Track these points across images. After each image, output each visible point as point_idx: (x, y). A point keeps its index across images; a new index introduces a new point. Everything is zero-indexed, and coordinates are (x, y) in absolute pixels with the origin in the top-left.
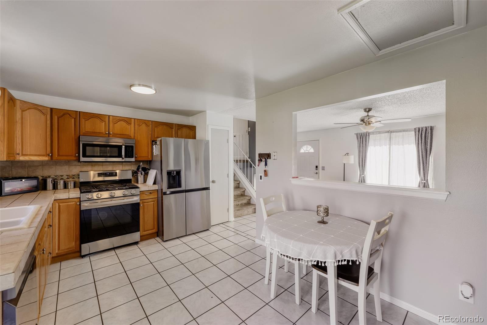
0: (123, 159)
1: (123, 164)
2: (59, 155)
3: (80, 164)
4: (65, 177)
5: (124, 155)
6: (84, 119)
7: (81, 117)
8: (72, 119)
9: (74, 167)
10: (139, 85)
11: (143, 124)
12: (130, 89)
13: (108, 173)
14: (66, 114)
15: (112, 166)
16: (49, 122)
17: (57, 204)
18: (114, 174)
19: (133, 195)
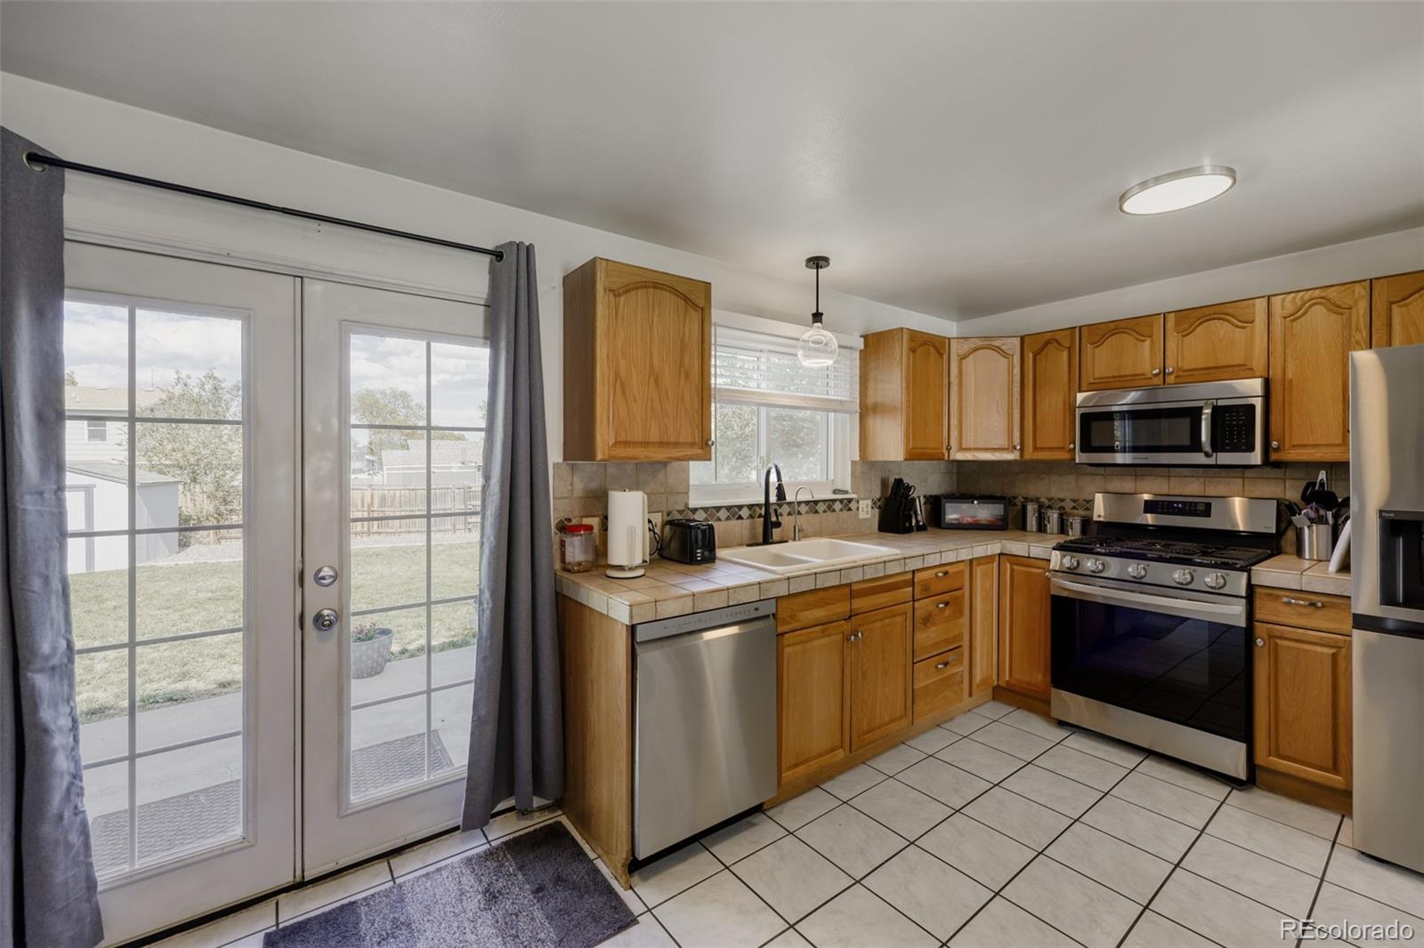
0: (1207, 455)
1: (1246, 475)
2: (1036, 448)
3: (1102, 472)
4: (1068, 505)
5: (1209, 442)
6: (1091, 344)
7: (1084, 340)
8: (1063, 351)
9: (1088, 478)
10: (1144, 185)
11: (1318, 307)
12: (1121, 209)
13: (1178, 503)
14: (1050, 343)
15: (1202, 480)
16: (1017, 371)
17: (1008, 565)
18: (1202, 508)
19: (1216, 592)
